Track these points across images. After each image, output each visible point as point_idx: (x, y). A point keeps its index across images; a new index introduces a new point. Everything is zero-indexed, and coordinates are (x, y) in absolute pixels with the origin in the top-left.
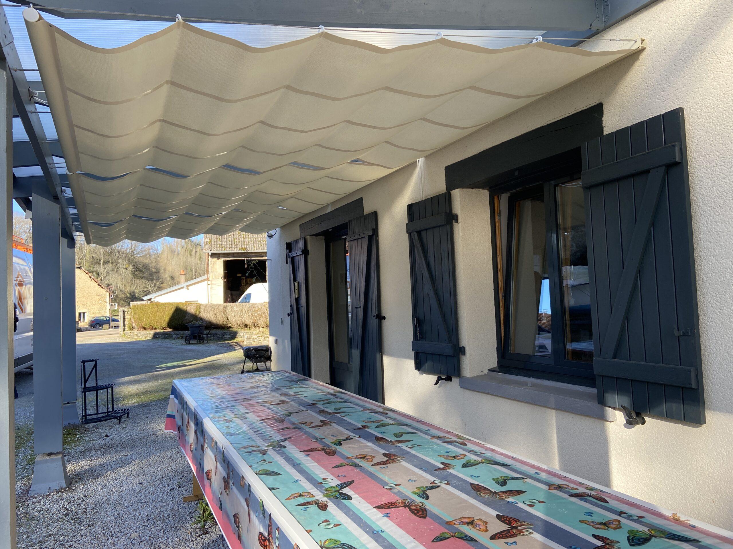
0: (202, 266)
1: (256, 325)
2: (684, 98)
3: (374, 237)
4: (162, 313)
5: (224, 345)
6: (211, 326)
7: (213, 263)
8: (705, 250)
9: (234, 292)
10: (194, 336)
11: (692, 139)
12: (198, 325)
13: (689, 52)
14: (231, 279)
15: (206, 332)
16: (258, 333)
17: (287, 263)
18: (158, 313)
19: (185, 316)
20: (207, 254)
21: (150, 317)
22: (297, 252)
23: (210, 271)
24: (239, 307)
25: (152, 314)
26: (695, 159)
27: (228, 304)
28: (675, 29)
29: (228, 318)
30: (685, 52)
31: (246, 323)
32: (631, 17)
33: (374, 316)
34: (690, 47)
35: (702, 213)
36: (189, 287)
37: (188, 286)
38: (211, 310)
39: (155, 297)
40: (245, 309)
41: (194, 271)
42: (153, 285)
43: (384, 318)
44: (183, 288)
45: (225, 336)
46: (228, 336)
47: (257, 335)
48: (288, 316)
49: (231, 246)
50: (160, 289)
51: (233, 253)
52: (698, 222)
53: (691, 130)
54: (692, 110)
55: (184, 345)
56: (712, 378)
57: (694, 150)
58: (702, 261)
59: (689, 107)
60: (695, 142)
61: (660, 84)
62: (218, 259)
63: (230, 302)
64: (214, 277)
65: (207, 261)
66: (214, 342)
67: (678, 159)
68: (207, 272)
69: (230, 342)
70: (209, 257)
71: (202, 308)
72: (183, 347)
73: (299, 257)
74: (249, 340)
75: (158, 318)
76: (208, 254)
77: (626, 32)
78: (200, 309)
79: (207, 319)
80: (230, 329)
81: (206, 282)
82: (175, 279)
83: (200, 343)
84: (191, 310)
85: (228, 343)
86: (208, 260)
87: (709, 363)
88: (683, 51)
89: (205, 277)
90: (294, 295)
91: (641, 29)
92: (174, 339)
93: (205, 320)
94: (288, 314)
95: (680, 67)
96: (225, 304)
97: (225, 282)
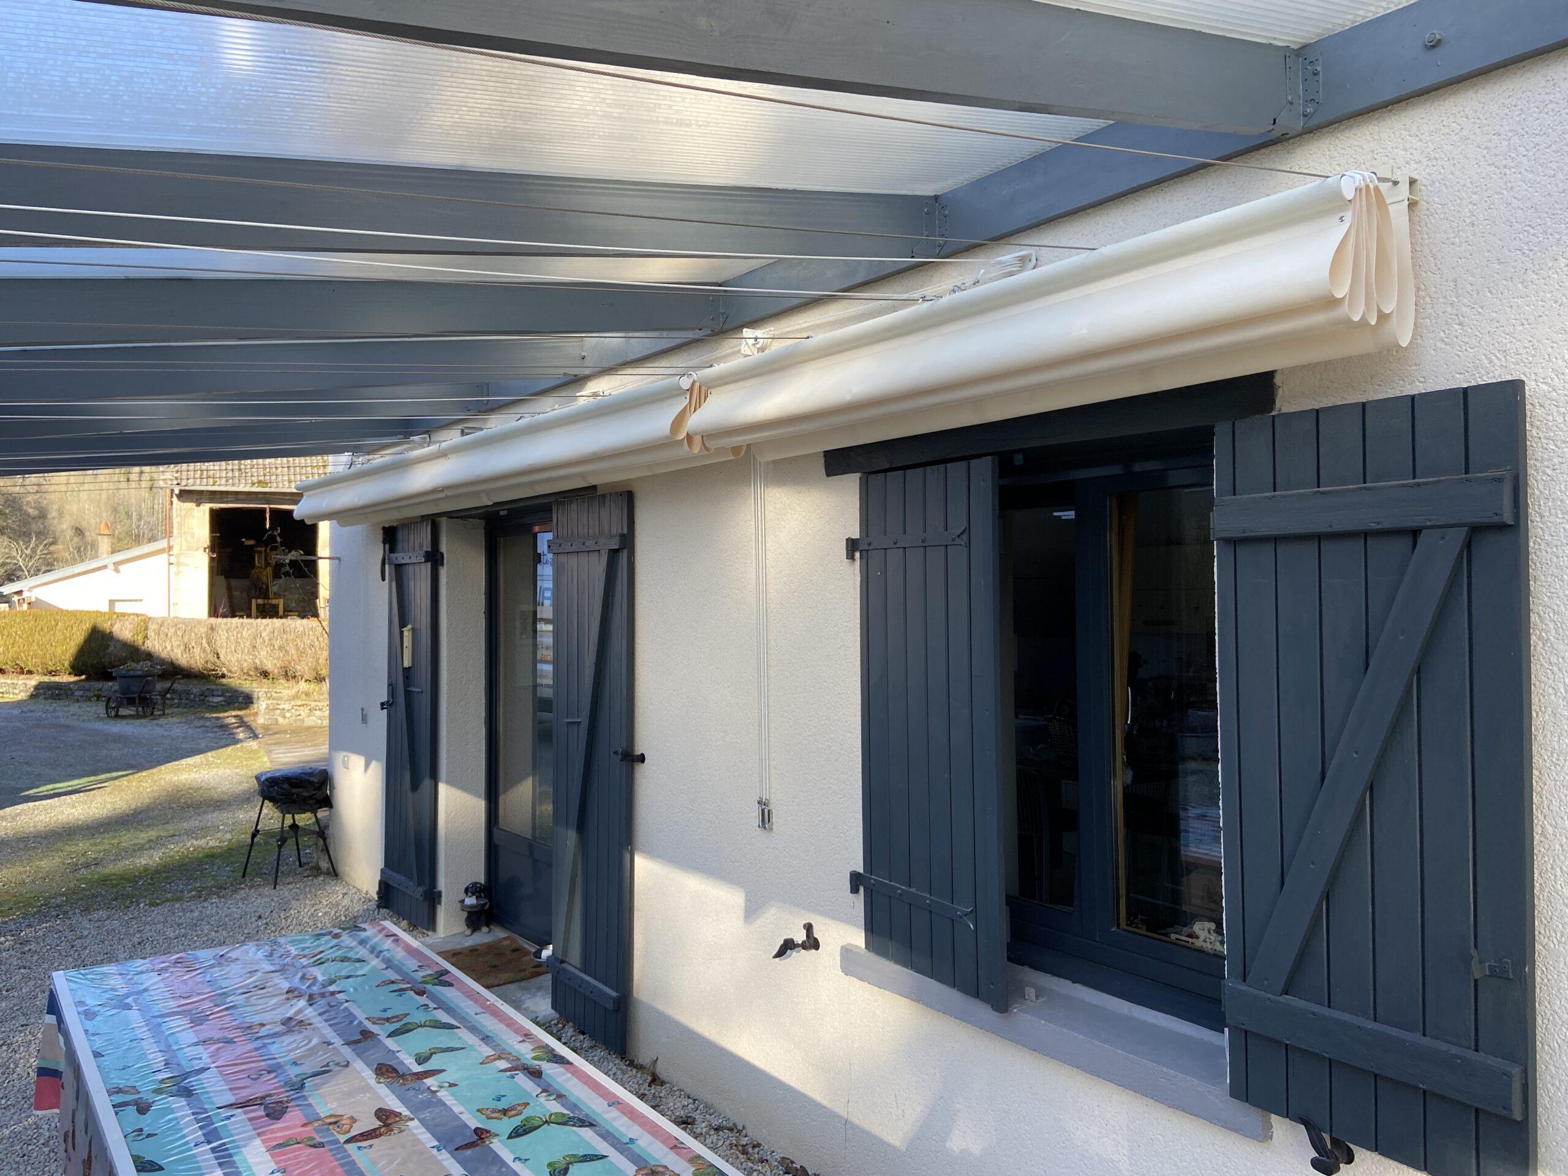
0: (156, 507)
1: (289, 675)
2: (1521, 351)
3: (624, 555)
4: (48, 637)
5: (208, 724)
6: (173, 671)
7: (183, 513)
8: (1555, 755)
9: (234, 582)
10: (128, 699)
11: (1538, 464)
12: (139, 673)
13: (1545, 232)
14: (230, 550)
15: (160, 686)
16: (296, 697)
17: (383, 579)
18: (37, 636)
19: (109, 646)
20: (169, 491)
21: (16, 645)
22: (410, 554)
23: (175, 532)
24: (248, 629)
25: (20, 637)
26: (1542, 517)
27: (220, 620)
28: (1505, 167)
29: (218, 654)
30: (1532, 231)
31: (265, 668)
32: (1377, 114)
33: (616, 753)
34: (1548, 220)
35: (1554, 659)
36: (121, 567)
37: (117, 564)
38: (175, 633)
39: (31, 589)
40: (264, 634)
41: (135, 518)
42: (28, 552)
43: (642, 759)
44: (105, 567)
45: (211, 699)
46: (217, 699)
47: (293, 703)
48: (383, 709)
49: (230, 474)
50: (49, 565)
51: (237, 493)
52: (1540, 682)
53: (1537, 440)
54: (1545, 387)
55: (102, 719)
56: (1553, 1085)
57: (1541, 492)
58: (1545, 784)
59: (1533, 377)
60: (1544, 473)
61: (1451, 304)
62: (198, 505)
63: (224, 616)
64: (184, 547)
65: (168, 502)
66: (182, 714)
67: (1508, 518)
68: (169, 534)
69: (221, 715)
70: (175, 499)
71: (152, 627)
72: (99, 726)
73: (417, 567)
74: (272, 713)
75: (35, 648)
76: (172, 491)
77: (1359, 150)
78: (146, 629)
79: (164, 655)
80: (224, 681)
81: (165, 555)
82: (87, 534)
83: (144, 716)
84: (124, 632)
85: (218, 718)
86: (172, 503)
87: (1546, 1047)
88: (1528, 228)
89: (162, 544)
90: (399, 660)
91: (1405, 150)
92: (78, 701)
93: (158, 658)
94: (382, 704)
95: (1515, 268)
96: (213, 620)
97: (212, 560)
